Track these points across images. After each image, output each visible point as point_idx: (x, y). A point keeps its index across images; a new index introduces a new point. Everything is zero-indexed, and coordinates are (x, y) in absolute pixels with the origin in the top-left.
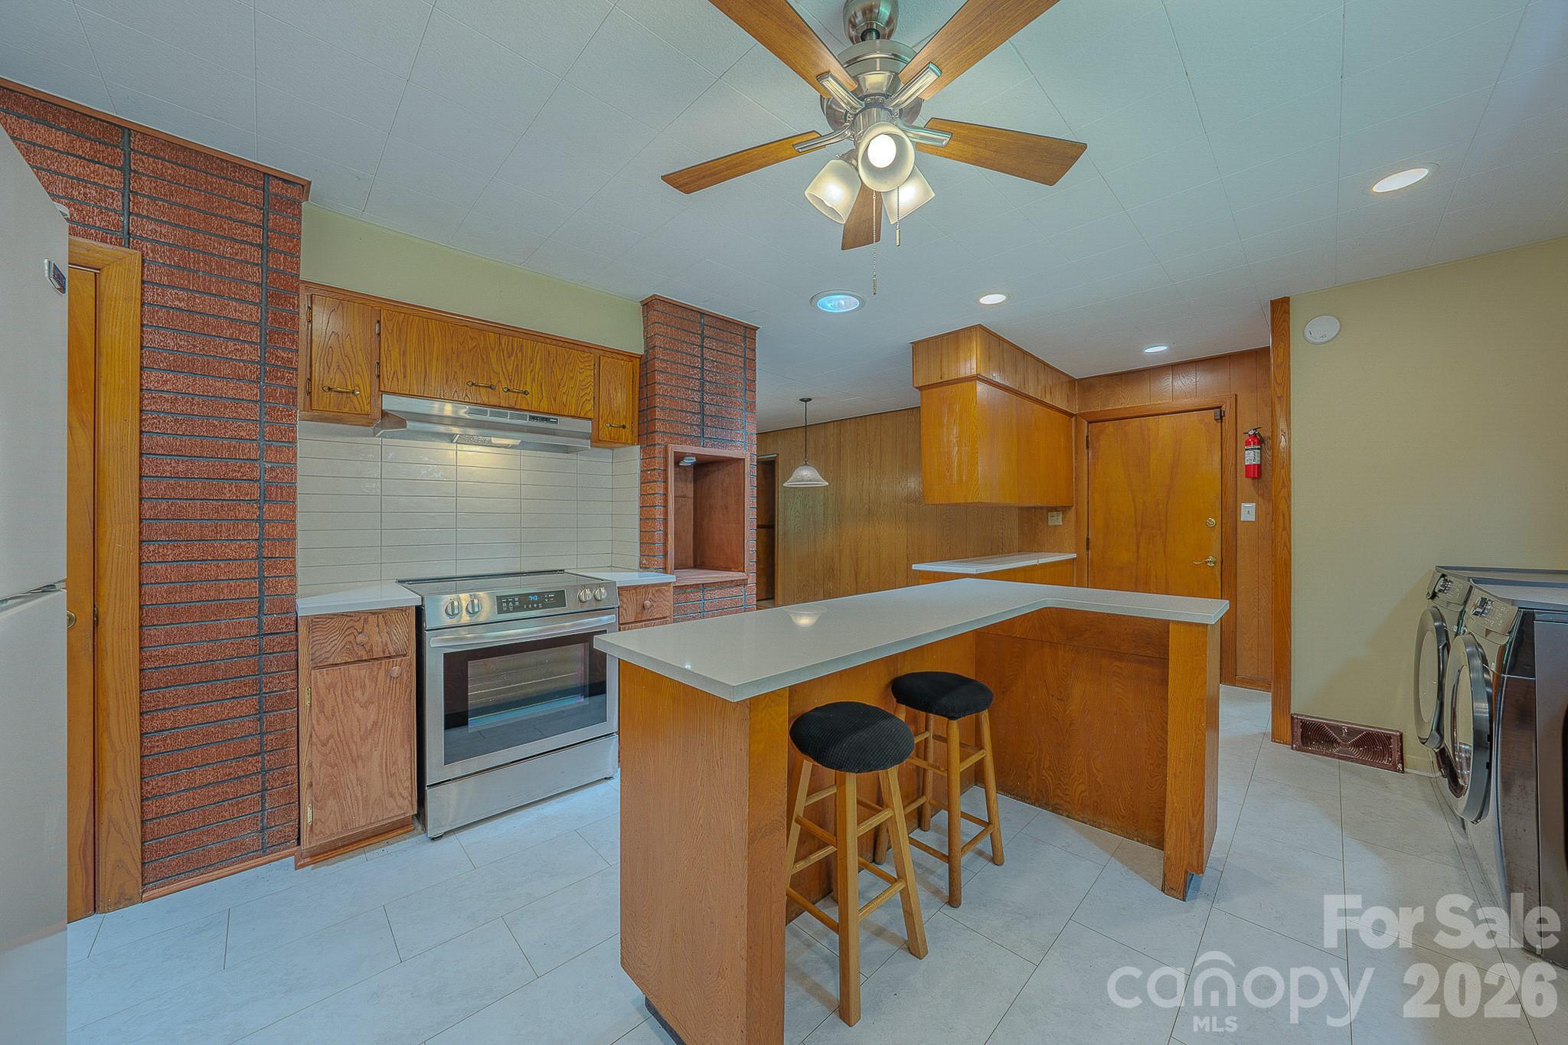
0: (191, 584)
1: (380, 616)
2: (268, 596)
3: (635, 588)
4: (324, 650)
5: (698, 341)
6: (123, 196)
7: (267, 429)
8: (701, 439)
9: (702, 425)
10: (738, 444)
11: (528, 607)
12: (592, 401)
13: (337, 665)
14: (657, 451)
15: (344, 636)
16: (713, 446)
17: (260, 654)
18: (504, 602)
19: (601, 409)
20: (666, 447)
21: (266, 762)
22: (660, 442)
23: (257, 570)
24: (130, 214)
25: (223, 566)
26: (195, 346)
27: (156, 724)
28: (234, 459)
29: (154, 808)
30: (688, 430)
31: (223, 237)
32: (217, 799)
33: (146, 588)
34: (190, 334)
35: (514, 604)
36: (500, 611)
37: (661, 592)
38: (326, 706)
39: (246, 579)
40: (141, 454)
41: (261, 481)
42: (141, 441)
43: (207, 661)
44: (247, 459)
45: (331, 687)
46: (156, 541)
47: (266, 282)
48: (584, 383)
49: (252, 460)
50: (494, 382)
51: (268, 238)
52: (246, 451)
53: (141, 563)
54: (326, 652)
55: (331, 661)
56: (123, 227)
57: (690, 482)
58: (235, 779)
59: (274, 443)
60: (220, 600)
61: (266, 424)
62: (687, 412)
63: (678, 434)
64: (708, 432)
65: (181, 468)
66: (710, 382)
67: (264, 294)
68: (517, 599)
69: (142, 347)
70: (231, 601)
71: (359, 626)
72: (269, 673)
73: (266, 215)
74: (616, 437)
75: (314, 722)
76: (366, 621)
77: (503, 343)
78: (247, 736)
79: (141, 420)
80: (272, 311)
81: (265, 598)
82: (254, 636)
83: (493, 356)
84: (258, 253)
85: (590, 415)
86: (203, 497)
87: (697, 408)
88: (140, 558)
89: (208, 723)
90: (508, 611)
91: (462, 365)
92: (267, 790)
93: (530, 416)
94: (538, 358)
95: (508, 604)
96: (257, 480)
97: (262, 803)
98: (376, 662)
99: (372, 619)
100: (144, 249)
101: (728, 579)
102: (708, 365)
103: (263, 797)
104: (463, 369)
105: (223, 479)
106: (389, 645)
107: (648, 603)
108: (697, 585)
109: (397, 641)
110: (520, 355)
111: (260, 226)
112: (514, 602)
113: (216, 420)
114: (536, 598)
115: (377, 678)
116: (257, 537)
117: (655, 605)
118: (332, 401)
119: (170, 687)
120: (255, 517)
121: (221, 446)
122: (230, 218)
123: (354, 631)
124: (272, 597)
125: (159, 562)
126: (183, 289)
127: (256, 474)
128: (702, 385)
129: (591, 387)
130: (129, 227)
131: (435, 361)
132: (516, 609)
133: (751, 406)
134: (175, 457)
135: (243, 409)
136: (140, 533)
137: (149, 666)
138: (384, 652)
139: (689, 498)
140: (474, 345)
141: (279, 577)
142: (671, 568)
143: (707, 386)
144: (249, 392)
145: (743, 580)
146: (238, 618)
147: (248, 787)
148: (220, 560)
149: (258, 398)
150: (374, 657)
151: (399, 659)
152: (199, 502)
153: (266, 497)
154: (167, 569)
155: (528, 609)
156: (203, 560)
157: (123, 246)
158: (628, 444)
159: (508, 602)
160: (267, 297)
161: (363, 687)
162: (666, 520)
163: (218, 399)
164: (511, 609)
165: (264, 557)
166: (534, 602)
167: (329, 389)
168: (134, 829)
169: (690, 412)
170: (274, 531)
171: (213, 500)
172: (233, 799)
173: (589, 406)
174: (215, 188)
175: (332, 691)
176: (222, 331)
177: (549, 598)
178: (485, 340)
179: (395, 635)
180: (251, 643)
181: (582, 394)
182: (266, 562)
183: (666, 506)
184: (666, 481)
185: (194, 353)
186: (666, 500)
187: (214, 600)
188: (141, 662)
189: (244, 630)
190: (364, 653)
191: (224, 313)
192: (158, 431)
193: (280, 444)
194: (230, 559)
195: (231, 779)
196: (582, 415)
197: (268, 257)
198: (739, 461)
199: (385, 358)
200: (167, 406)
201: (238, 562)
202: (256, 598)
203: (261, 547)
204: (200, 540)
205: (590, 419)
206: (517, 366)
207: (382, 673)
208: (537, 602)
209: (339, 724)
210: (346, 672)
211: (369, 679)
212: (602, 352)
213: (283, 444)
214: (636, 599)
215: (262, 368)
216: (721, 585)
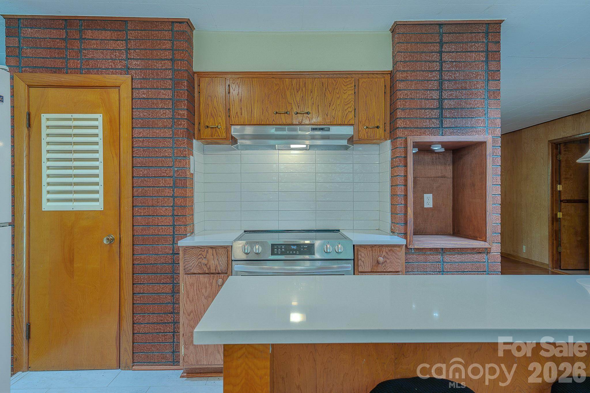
0: (149, 226)
1: (214, 250)
2: (176, 234)
3: (372, 246)
4: (189, 265)
5: (437, 48)
6: (126, 52)
7: (175, 151)
8: (441, 128)
9: (441, 118)
10: (479, 129)
11: (290, 252)
12: (353, 112)
13: (195, 274)
14: (398, 143)
15: (198, 258)
16: (452, 134)
17: (173, 263)
18: (276, 248)
19: (360, 117)
20: (406, 139)
21: (175, 318)
22: (401, 135)
23: (172, 221)
24: (128, 59)
25: (160, 219)
26: (149, 114)
27: (138, 289)
28: (164, 167)
29: (137, 328)
30: (427, 123)
31: (158, 59)
32: (157, 331)
33: (135, 227)
34: (148, 109)
35: (281, 250)
36: (273, 254)
37: (393, 252)
38: (190, 295)
39: (168, 225)
40: (133, 167)
41: (174, 177)
42: (133, 161)
43: (154, 264)
44: (168, 167)
45: (192, 285)
46: (138, 206)
47: (174, 77)
48: (347, 100)
49: (170, 167)
50: (289, 109)
51: (174, 54)
52: (168, 163)
53: (133, 216)
54: (190, 266)
55: (192, 271)
56: (126, 66)
57: (449, 165)
58: (163, 323)
59: (178, 158)
60: (159, 235)
61: (175, 148)
62: (426, 109)
63: (418, 128)
64: (447, 123)
65: (146, 172)
66: (449, 80)
67: (173, 83)
68: (283, 247)
69: (133, 118)
70: (163, 236)
71: (204, 254)
72: (177, 273)
73: (173, 43)
74: (372, 135)
75: (185, 302)
76: (207, 252)
77: (294, 84)
78: (168, 303)
79: (133, 152)
80: (176, 91)
81: (175, 235)
82: (171, 254)
83: (288, 93)
84: (171, 63)
85: (352, 122)
86: (153, 186)
87: (436, 104)
88: (133, 214)
89: (154, 293)
90: (277, 254)
91: (270, 102)
92: (175, 332)
93: (311, 128)
94: (316, 89)
95: (278, 250)
96: (172, 177)
97: (173, 339)
98: (212, 275)
99: (210, 251)
100: (133, 74)
101: (469, 247)
102: (446, 67)
103: (173, 335)
104: (271, 104)
105: (160, 177)
106: (218, 267)
107: (381, 259)
108: (437, 249)
109: (221, 264)
110: (304, 89)
111: (171, 49)
112: (281, 248)
113: (157, 149)
114: (295, 247)
115: (212, 284)
116: (172, 205)
117: (388, 261)
118: (209, 133)
119: (142, 274)
120: (171, 195)
121: (159, 161)
122: (160, 49)
123: (203, 257)
124: (178, 235)
125: (139, 216)
126: (145, 89)
127: (171, 174)
128: (441, 84)
129: (352, 102)
130: (128, 65)
131: (256, 103)
132: (282, 254)
133: (495, 94)
134: (144, 168)
135: (166, 142)
136: (133, 202)
137: (136, 263)
138: (216, 270)
139: (448, 178)
140: (277, 88)
141: (180, 225)
142: (411, 233)
143: (446, 85)
144: (168, 133)
145: (486, 248)
146: (165, 245)
147: (168, 328)
148: (159, 216)
149: (172, 136)
150: (211, 272)
151: (223, 275)
152: (151, 188)
153: (175, 186)
154: (141, 219)
155: (289, 254)
156: (153, 216)
157: (127, 75)
158: (382, 139)
159: (278, 249)
160: (175, 84)
161: (206, 288)
162: (406, 196)
163: (158, 138)
164: (279, 253)
165: (175, 215)
166: (293, 250)
167: (207, 127)
168: (130, 335)
169: (429, 109)
170: (178, 202)
171: (156, 187)
172: (163, 333)
173: (351, 115)
174: (155, 37)
175: (192, 288)
176: (158, 106)
177: (304, 248)
178: (283, 84)
179: (221, 261)
180: (170, 257)
181: (346, 108)
182: (176, 217)
183: (406, 185)
184: (406, 166)
185: (149, 118)
186: (406, 180)
187: (157, 235)
188: (133, 261)
189: (167, 251)
190: (206, 269)
191: (159, 97)
192: (138, 156)
193: (181, 158)
194: (162, 216)
195: (162, 323)
196: (346, 123)
197: (174, 64)
198: (482, 144)
199: (232, 106)
200: (141, 144)
201: (165, 217)
202: (172, 235)
203: (174, 210)
204: (152, 206)
205: (352, 125)
206: (303, 97)
207: (214, 281)
208: (296, 250)
209: (195, 306)
210: (199, 278)
211: (208, 284)
212: (360, 76)
213: (182, 158)
214: (372, 255)
215: (173, 121)
216: (461, 251)
